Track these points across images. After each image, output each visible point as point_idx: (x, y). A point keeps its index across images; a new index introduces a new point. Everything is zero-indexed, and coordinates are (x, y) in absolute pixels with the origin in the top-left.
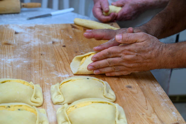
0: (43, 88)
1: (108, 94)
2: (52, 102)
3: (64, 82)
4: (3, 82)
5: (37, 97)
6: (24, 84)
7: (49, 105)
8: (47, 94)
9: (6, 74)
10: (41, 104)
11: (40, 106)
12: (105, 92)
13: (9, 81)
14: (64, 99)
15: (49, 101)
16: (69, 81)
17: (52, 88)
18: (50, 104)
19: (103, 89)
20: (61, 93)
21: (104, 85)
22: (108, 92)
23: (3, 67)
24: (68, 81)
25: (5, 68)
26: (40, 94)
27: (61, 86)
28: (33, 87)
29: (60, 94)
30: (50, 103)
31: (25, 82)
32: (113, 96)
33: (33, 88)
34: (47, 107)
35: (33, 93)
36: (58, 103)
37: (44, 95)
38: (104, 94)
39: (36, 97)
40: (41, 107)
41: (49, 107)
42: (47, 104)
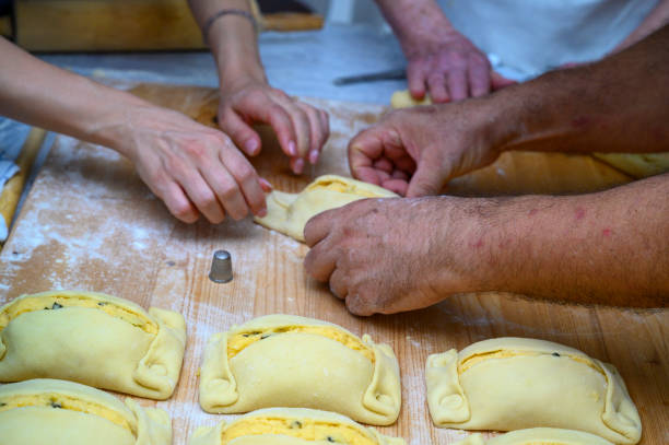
0: (402, 356)
1: (619, 414)
2: (430, 415)
3: (476, 355)
4: (282, 330)
5: (382, 393)
6: (345, 342)
7: (417, 423)
8: (413, 381)
9: (285, 289)
10: (392, 419)
11: (389, 426)
12: (609, 407)
13: (301, 328)
14: (470, 410)
15: (419, 410)
16: (494, 352)
17: (432, 364)
18: (422, 422)
19: (602, 397)
20: (461, 390)
21: (607, 380)
22: (617, 409)
23: (276, 261)
24: (490, 353)
25: (280, 266)
26: (391, 383)
27: (464, 366)
28: (373, 354)
29: (458, 393)
30: (422, 418)
31: (347, 336)
32: (635, 425)
33: (373, 361)
34: (413, 431)
35: (372, 380)
36: (448, 425)
37: (404, 385)
38: (606, 416)
39: (379, 392)
40: (391, 429)
41: (418, 433)
42: (413, 422)
